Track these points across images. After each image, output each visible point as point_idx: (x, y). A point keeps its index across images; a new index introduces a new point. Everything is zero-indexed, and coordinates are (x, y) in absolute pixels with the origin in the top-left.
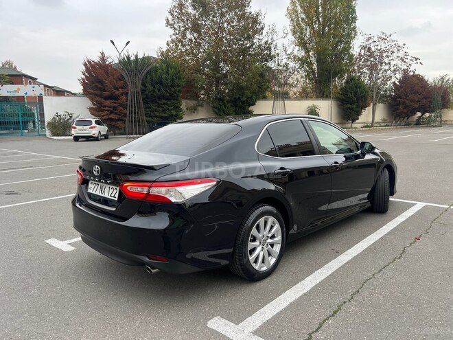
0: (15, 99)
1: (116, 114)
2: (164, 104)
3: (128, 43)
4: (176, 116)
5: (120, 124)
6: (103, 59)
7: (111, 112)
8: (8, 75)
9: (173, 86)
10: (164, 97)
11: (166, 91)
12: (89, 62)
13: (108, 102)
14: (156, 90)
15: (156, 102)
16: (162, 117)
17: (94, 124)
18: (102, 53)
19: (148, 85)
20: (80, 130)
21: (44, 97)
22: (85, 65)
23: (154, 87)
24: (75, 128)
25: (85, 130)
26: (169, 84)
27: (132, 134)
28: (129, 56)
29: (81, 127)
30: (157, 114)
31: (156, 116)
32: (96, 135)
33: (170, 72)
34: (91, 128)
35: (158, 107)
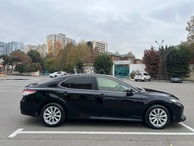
0: (124, 65)
1: (155, 71)
2: (179, 67)
3: (163, 41)
4: (185, 72)
5: (156, 75)
6: (152, 49)
7: (153, 70)
8: (124, 57)
9: (184, 58)
10: (179, 63)
11: (180, 60)
12: (146, 50)
13: (151, 66)
14: (175, 60)
15: (175, 66)
16: (177, 73)
17: (143, 75)
18: (152, 46)
19: (170, 58)
20: (137, 77)
21: (130, 65)
22: (145, 52)
23: (174, 59)
24: (135, 76)
25: (139, 77)
26: (182, 57)
27: (161, 80)
28: (163, 46)
29: (137, 76)
30: (175, 71)
31: (174, 72)
32: (143, 79)
33: (183, 51)
34: (141, 76)
35: (176, 68)
